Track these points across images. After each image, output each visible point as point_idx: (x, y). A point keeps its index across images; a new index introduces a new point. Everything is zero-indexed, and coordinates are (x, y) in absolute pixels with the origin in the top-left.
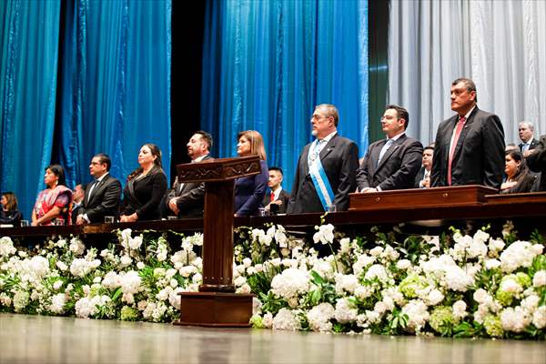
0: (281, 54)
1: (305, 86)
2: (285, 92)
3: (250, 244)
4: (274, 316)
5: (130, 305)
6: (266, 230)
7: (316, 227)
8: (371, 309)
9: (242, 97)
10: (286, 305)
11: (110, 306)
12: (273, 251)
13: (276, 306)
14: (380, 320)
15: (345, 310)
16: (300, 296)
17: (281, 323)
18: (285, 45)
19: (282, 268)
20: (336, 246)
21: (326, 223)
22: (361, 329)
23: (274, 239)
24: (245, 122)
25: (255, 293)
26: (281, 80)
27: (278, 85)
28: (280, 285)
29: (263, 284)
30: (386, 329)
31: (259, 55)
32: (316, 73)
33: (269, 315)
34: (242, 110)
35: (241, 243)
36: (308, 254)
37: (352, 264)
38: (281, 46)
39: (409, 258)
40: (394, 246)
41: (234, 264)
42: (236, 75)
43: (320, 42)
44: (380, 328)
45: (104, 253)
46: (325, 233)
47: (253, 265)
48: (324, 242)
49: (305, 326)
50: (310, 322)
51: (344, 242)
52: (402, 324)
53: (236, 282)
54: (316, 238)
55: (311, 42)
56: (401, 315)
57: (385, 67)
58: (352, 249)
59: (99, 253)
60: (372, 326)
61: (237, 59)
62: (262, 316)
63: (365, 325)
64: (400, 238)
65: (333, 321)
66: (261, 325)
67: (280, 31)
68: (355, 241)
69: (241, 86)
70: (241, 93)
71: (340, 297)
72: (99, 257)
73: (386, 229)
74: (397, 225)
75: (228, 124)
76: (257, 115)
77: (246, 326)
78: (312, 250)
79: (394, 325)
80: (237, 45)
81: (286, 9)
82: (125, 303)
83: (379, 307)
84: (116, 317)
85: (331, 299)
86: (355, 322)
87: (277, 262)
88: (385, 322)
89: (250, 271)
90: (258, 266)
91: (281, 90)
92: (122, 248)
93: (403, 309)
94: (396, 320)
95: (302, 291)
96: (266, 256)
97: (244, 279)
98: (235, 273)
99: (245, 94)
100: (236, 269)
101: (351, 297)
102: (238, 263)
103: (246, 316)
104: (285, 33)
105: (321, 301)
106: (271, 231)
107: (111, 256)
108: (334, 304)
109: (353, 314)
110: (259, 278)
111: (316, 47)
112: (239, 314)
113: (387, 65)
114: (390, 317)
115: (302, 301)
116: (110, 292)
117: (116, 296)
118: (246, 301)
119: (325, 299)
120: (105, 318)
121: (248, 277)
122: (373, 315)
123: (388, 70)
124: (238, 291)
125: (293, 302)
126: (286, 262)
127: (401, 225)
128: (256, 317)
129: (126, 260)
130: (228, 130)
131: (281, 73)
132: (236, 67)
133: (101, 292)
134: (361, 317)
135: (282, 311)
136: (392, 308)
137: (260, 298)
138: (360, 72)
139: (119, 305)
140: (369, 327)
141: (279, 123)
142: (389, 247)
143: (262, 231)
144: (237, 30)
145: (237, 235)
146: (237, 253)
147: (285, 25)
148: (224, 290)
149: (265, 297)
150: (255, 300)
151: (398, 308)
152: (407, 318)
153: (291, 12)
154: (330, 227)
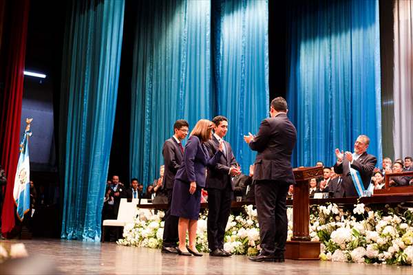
0: (331, 99)
1: (346, 117)
2: (334, 121)
3: (318, 214)
4: (332, 253)
5: (253, 247)
6: (327, 206)
7: (355, 205)
8: (386, 250)
9: (310, 124)
10: (339, 247)
11: (242, 248)
12: (331, 218)
13: (334, 248)
14: (391, 257)
15: (372, 251)
16: (347, 243)
17: (337, 258)
18: (333, 94)
19: (336, 227)
20: (366, 215)
21: (360, 203)
22: (381, 262)
23: (331, 211)
24: (311, 138)
25: (321, 241)
26: (331, 114)
27: (330, 117)
28: (336, 237)
29: (326, 236)
30: (395, 262)
31: (319, 100)
32: (351, 110)
33: (330, 253)
34: (309, 131)
35: (313, 213)
36: (351, 220)
37: (375, 225)
38: (331, 95)
39: (407, 223)
40: (398, 216)
41: (310, 225)
42: (306, 112)
43: (354, 92)
44: (392, 261)
45: (238, 218)
46: (360, 208)
47: (320, 225)
48: (359, 213)
49: (350, 260)
50: (353, 258)
51: (371, 214)
52: (404, 259)
53: (311, 235)
54: (355, 211)
55: (348, 92)
56: (403, 254)
57: (392, 102)
58: (375, 217)
59: (235, 218)
60: (387, 260)
61: (306, 102)
62: (326, 253)
63: (383, 260)
64: (402, 211)
65: (365, 257)
66: (325, 259)
67: (331, 86)
68: (376, 213)
69: (309, 118)
70: (309, 122)
71: (369, 244)
72: (234, 220)
73: (393, 206)
74: (399, 203)
75: (302, 140)
76: (319, 134)
77: (317, 259)
78: (353, 217)
79: (399, 260)
80: (306, 94)
81: (333, 74)
82: (250, 246)
83: (391, 250)
84: (245, 254)
85: (364, 245)
86: (377, 258)
87: (333, 224)
88: (394, 258)
89: (318, 229)
90: (323, 226)
91: (331, 119)
92: (248, 215)
93: (404, 251)
94: (400, 257)
95: (347, 240)
96: (327, 220)
97: (316, 233)
98: (310, 230)
99: (311, 122)
100: (311, 228)
101: (375, 244)
102: (312, 225)
103: (317, 254)
104: (333, 87)
105: (358, 246)
106: (330, 207)
107: (242, 220)
108: (366, 247)
109: (376, 254)
110: (323, 232)
111: (352, 94)
112: (313, 253)
113: (393, 100)
114: (397, 255)
115: (348, 246)
116: (242, 239)
117: (245, 242)
118: (317, 245)
119: (360, 245)
120: (239, 254)
121: (318, 232)
122: (388, 254)
123: (393, 104)
124: (312, 240)
125: (343, 246)
126: (338, 224)
127: (402, 203)
128: (322, 255)
129: (250, 222)
130: (302, 143)
131: (331, 110)
132: (306, 107)
133: (237, 240)
134: (381, 255)
135: (337, 251)
136: (398, 250)
137: (324, 243)
138: (377, 108)
139: (246, 247)
140: (386, 260)
141: (331, 138)
142: (395, 216)
143: (325, 207)
144: (306, 86)
145: (311, 209)
146: (311, 218)
147: (333, 82)
148: (304, 240)
149: (327, 243)
150: (322, 244)
151: (402, 250)
152: (407, 256)
153: (337, 75)
154: (363, 205)
